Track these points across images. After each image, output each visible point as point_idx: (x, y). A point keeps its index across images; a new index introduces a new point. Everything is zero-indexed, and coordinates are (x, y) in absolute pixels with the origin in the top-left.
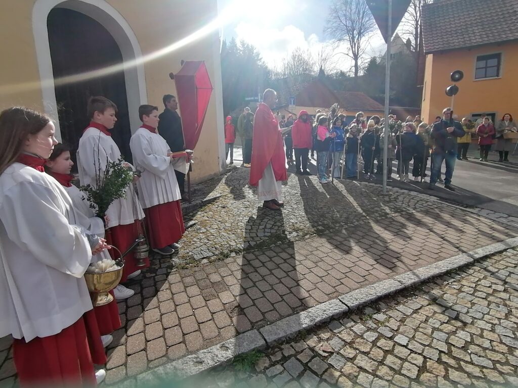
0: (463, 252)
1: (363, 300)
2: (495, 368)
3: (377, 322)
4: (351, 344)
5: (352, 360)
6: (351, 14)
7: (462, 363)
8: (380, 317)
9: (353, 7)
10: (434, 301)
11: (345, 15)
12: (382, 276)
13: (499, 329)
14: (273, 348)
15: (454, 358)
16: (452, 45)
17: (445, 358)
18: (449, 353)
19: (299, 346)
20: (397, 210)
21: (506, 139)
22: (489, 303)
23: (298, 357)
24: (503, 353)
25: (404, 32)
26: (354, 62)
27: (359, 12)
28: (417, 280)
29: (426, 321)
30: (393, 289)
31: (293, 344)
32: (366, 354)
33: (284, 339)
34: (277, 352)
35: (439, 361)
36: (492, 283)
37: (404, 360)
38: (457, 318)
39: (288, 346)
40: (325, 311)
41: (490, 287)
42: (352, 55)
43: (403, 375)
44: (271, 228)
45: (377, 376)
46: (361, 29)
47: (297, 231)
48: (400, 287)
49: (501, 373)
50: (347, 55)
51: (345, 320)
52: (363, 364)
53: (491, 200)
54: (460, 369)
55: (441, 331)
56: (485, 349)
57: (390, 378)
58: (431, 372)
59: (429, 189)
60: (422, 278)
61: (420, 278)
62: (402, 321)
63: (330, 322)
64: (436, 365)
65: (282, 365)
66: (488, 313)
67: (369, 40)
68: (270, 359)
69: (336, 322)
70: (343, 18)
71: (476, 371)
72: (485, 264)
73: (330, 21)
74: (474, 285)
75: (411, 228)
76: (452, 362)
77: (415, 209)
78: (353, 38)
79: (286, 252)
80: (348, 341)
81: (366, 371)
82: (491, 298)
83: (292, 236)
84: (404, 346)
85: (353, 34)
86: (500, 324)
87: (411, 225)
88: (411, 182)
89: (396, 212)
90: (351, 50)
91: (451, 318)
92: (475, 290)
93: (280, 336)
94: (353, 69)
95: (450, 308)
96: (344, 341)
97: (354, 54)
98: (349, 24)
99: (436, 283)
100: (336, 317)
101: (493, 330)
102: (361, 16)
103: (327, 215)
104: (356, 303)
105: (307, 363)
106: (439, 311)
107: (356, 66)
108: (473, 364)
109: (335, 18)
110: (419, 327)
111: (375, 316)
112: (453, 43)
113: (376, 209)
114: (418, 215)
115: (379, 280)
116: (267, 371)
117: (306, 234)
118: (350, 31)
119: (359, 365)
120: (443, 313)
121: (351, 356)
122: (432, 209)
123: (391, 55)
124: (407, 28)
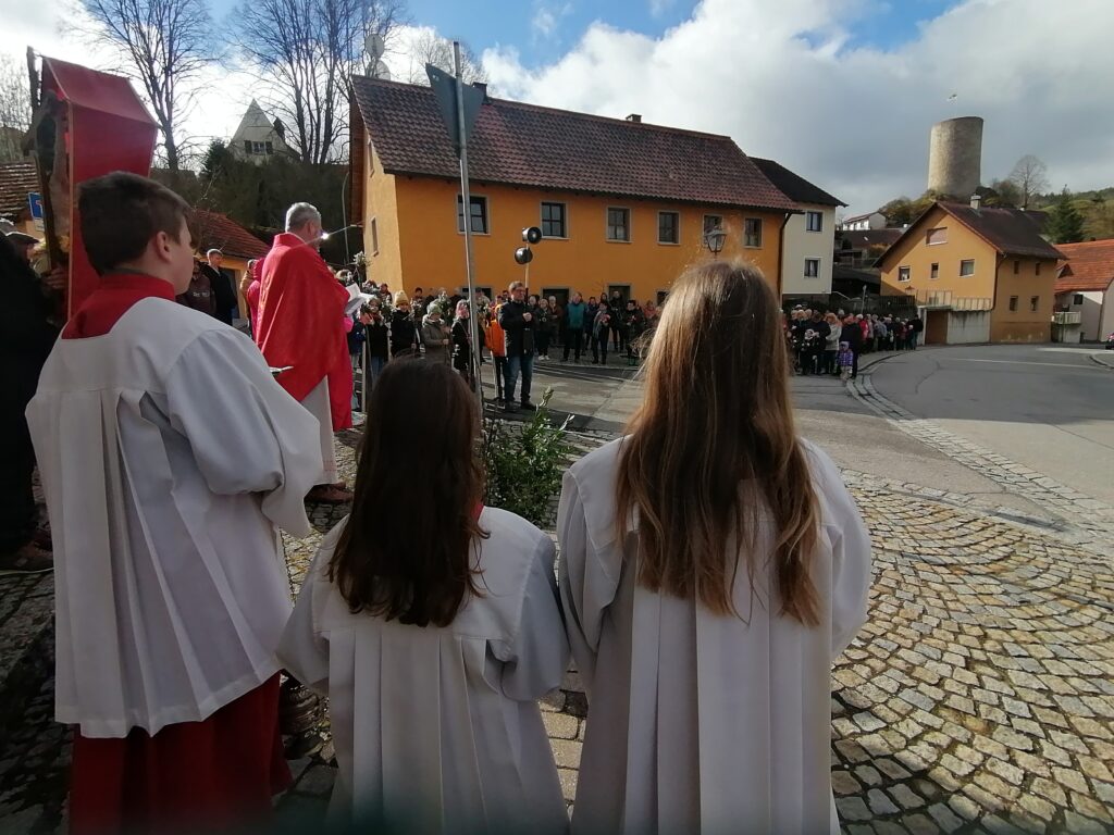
16: (422, 166)
25: (272, 102)
107: (169, 145)
112: (424, 164)
123: (248, 143)
124: (280, 97)
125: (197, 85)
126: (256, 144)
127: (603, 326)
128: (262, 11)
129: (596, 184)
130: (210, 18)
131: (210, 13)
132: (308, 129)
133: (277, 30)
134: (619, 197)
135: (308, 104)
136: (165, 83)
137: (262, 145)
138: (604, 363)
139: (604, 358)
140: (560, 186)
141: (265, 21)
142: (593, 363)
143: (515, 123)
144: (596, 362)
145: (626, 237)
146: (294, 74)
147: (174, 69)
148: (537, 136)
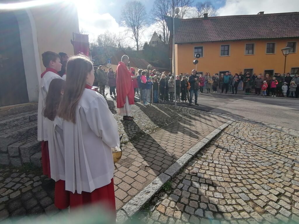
0: (216, 128)
1: (196, 152)
2: (248, 164)
3: (204, 158)
4: (201, 168)
5: (205, 173)
6: (132, 17)
7: (238, 165)
8: (204, 156)
9: (134, 14)
10: (218, 147)
11: (129, 17)
12: (196, 141)
13: (241, 152)
14: (174, 178)
15: (236, 164)
16: (185, 41)
17: (233, 165)
18: (233, 163)
19: (183, 174)
20: (185, 115)
21: (209, 84)
22: (234, 144)
23: (186, 178)
24: (247, 159)
25: (158, 31)
26: (136, 43)
27: (137, 17)
28: (208, 140)
29: (219, 154)
30: (203, 146)
31: (180, 174)
32: (209, 170)
33: (176, 174)
34: (176, 179)
35: (232, 166)
36: (231, 138)
37: (221, 168)
38: (228, 151)
39: (179, 176)
40: (185, 159)
41: (231, 139)
42: (135, 39)
43: (225, 173)
44: (134, 129)
45: (217, 176)
46: (138, 26)
47: (148, 129)
48: (205, 144)
49: (250, 165)
50: (132, 38)
51: (193, 161)
52: (210, 173)
53: (213, 108)
54: (239, 167)
55: (226, 156)
56: (242, 158)
57: (221, 175)
58: (232, 170)
59: (190, 105)
60: (210, 139)
61: (209, 140)
62: (212, 156)
63: (188, 163)
64: (232, 167)
65: (182, 183)
66: (236, 148)
67: (143, 33)
68: (176, 183)
69: (190, 162)
70: (129, 19)
71: (243, 166)
72: (225, 131)
73: (122, 19)
74: (226, 139)
75: (193, 122)
76: (235, 165)
77: (190, 114)
78: (135, 30)
79: (149, 139)
80: (200, 167)
81: (212, 175)
82: (234, 143)
83: (147, 132)
84: (218, 164)
85: (134, 28)
86: (241, 150)
87: (193, 121)
88: (182, 103)
89: (184, 116)
90: (134, 36)
91: (226, 152)
92: (228, 141)
93: (175, 172)
94: (136, 47)
95: (224, 148)
96: (198, 168)
97: (136, 39)
98: (132, 22)
99: (214, 141)
100: (190, 160)
101: (240, 153)
102: (138, 19)
103: (157, 120)
104: (194, 153)
105: (191, 179)
106: (221, 150)
107: (137, 45)
108: (241, 164)
109: (125, 17)
110: (218, 157)
111: (202, 157)
112: (185, 40)
113: (176, 115)
114: (193, 116)
115: (196, 143)
116: (178, 187)
117: (153, 130)
118: (133, 26)
119: (209, 174)
120: (223, 150)
121: (204, 172)
122: (196, 113)
123: (153, 42)
124: (160, 29)
125: (143, 30)
126: (155, 42)
127: (236, 82)
128: (157, 9)
129: (241, 37)
130: (146, 13)
131: (146, 12)
132: (166, 36)
133: (160, 13)
134: (250, 40)
135: (166, 30)
136: (137, 31)
137: (156, 41)
138: (236, 94)
139: (236, 92)
140: (228, 40)
141: (158, 11)
142: (232, 94)
143: (216, 23)
144: (233, 93)
145: (253, 53)
146: (164, 23)
147: (139, 27)
148: (223, 25)
